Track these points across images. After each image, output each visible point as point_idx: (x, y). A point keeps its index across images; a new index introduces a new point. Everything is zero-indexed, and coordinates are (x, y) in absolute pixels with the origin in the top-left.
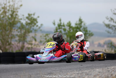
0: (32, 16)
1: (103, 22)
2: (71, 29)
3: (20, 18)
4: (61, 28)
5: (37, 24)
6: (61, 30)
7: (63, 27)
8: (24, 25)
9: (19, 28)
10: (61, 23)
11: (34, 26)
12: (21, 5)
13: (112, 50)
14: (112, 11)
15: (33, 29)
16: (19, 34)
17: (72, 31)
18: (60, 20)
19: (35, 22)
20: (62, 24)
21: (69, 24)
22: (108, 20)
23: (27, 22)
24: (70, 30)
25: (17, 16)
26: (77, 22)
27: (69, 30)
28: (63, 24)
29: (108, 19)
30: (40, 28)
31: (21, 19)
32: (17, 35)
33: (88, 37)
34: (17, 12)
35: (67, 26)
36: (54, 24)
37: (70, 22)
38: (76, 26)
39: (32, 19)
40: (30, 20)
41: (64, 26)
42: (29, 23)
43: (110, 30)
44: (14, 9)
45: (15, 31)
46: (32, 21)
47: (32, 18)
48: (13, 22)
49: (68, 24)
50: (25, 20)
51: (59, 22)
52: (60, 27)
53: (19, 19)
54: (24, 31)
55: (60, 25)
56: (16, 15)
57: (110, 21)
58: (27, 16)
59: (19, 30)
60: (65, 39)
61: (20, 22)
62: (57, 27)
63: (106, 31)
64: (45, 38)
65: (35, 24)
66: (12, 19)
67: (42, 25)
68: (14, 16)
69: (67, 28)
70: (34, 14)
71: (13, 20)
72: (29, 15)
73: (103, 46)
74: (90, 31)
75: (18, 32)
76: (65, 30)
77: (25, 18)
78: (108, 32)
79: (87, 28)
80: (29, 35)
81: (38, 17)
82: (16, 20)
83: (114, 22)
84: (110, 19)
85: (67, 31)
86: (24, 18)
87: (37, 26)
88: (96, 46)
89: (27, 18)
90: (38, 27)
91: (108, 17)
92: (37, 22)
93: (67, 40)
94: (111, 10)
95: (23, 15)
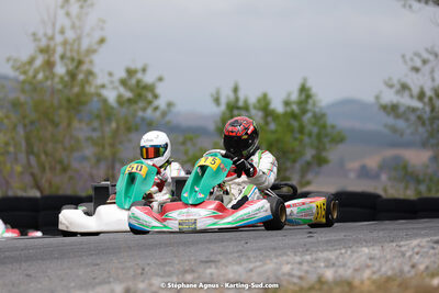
0: (139, 76)
1: (377, 98)
2: (270, 119)
3: (99, 82)
5: (156, 103)
7: (244, 114)
8: (112, 108)
9: (98, 117)
10: (237, 99)
11: (144, 109)
12: (102, 41)
13: (406, 188)
14: (405, 62)
15: (143, 119)
16: (95, 135)
17: (272, 126)
18: (236, 90)
19: (150, 96)
20: (241, 104)
21: (263, 104)
22: (394, 90)
23: (120, 96)
24: (267, 123)
26: (289, 95)
27: (262, 122)
28: (246, 102)
29: (391, 86)
30: (164, 114)
31: (103, 86)
32: (89, 139)
33: (328, 146)
34: (91, 62)
35: (255, 107)
36: (217, 101)
37: (265, 96)
38: (288, 109)
39: (142, 85)
40: (131, 90)
41: (246, 108)
42: (129, 100)
43: (401, 124)
44: (78, 52)
45: (83, 125)
46: (140, 92)
47: (138, 82)
48: (78, 95)
49: (259, 101)
50: (115, 88)
51: (232, 97)
52: (236, 112)
53: (97, 87)
54: (114, 125)
55: (233, 108)
56: (90, 73)
57: (398, 92)
59: (96, 124)
61: (99, 95)
62: (224, 114)
63: (386, 126)
64: (182, 148)
65: (150, 103)
66: (72, 87)
67: (170, 105)
68: (81, 77)
69: (258, 116)
70: (144, 70)
71: (76, 90)
72: (131, 72)
73: (376, 177)
74: (333, 127)
75: (94, 130)
77: (117, 84)
78: (394, 130)
79: (323, 115)
80: (130, 141)
81: (160, 79)
82: (87, 89)
83: (412, 96)
84: (398, 86)
86: (112, 82)
87: (156, 108)
88: (352, 175)
89: (123, 83)
90: (158, 113)
91: (390, 79)
92: (156, 97)
94: (403, 56)
95: (110, 74)
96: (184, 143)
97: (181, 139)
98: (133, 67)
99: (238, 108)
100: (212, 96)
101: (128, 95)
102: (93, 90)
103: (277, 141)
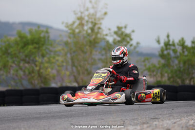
0: (123, 30)
2: (185, 50)
3: (105, 33)
4: (170, 49)
5: (131, 42)
6: (168, 51)
7: (172, 47)
8: (111, 45)
9: (104, 49)
10: (169, 41)
11: (126, 45)
12: (106, 14)
16: (103, 57)
17: (186, 53)
18: (168, 36)
19: (128, 39)
20: (171, 43)
21: (182, 43)
23: (115, 40)
24: (183, 52)
25: (100, 31)
26: (194, 39)
27: (181, 52)
28: (173, 42)
30: (135, 48)
31: (107, 35)
32: (100, 59)
34: (101, 24)
35: (178, 44)
36: (158, 42)
37: (183, 39)
38: (194, 45)
39: (124, 34)
40: (119, 37)
41: (174, 45)
42: (119, 41)
44: (95, 20)
45: (97, 53)
46: (123, 37)
47: (122, 33)
48: (94, 39)
49: (180, 41)
50: (112, 36)
51: (166, 40)
52: (168, 47)
53: (104, 35)
55: (167, 44)
56: (99, 28)
58: (116, 29)
59: (103, 52)
60: (176, 65)
61: (104, 39)
62: (162, 48)
64: (143, 64)
65: (128, 42)
66: (92, 35)
67: (138, 43)
68: (96, 30)
69: (179, 49)
70: (125, 27)
71: (94, 37)
72: (119, 28)
75: (103, 55)
76: (175, 51)
77: (113, 34)
81: (133, 31)
82: (99, 36)
85: (178, 54)
86: (110, 33)
87: (131, 45)
89: (116, 33)
90: (132, 48)
92: (131, 39)
93: (180, 67)
95: (110, 29)
96: (144, 61)
97: (143, 59)
98: (120, 26)
99: (170, 45)
100: (156, 40)
101: (118, 39)
102: (102, 37)
103: (189, 60)
